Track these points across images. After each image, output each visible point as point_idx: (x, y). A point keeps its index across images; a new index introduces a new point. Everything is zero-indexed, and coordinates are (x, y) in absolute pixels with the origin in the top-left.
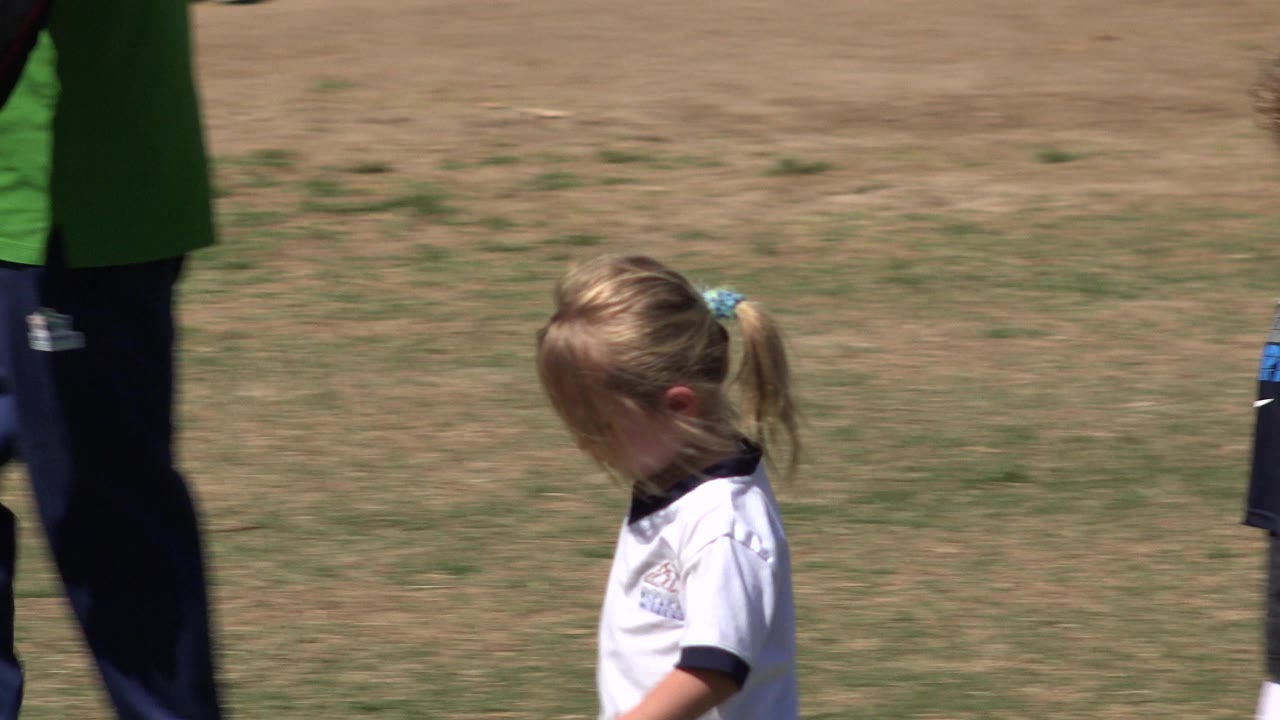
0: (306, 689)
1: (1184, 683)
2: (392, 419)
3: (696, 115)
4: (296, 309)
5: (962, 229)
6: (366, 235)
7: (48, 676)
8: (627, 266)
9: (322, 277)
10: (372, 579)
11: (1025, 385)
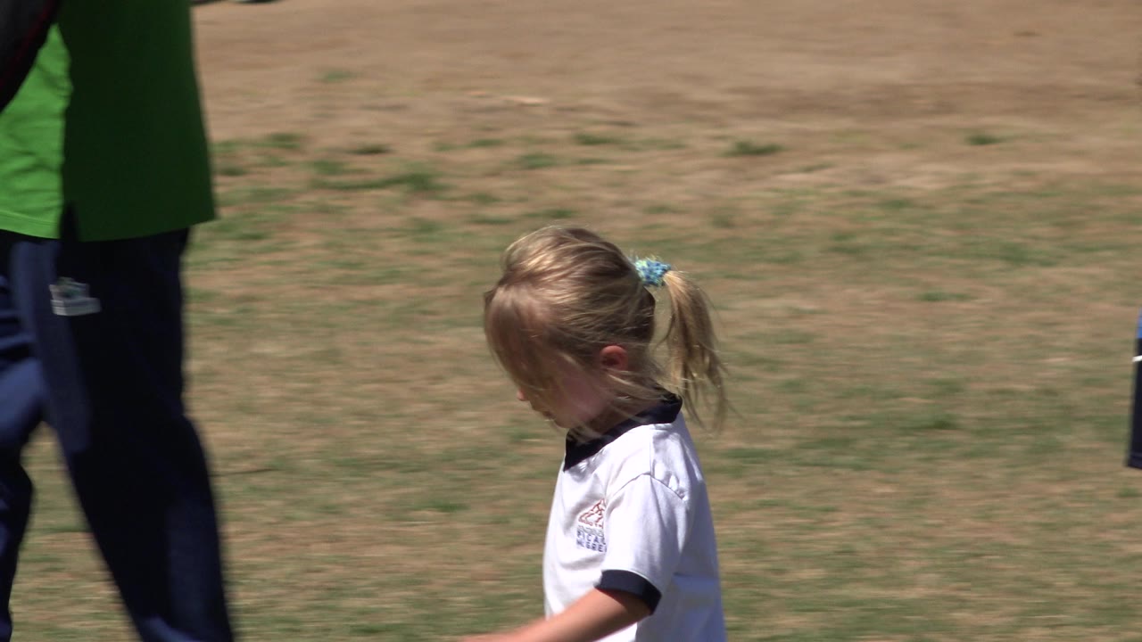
0: (312, 614)
1: (1098, 609)
2: (390, 373)
3: (661, 103)
4: (304, 275)
5: (898, 204)
6: (366, 209)
7: (82, 602)
8: (568, 236)
9: (328, 246)
10: (372, 516)
11: (954, 343)
